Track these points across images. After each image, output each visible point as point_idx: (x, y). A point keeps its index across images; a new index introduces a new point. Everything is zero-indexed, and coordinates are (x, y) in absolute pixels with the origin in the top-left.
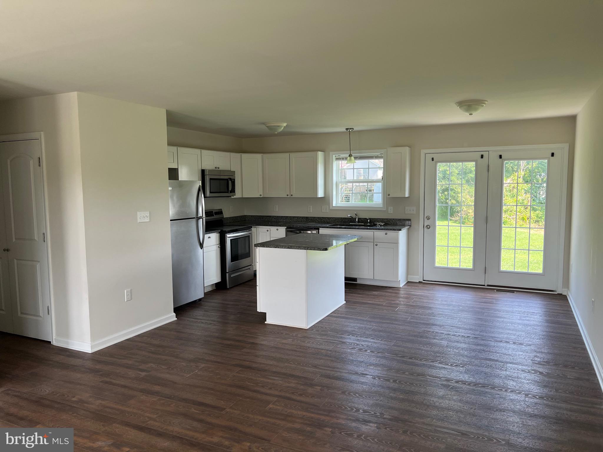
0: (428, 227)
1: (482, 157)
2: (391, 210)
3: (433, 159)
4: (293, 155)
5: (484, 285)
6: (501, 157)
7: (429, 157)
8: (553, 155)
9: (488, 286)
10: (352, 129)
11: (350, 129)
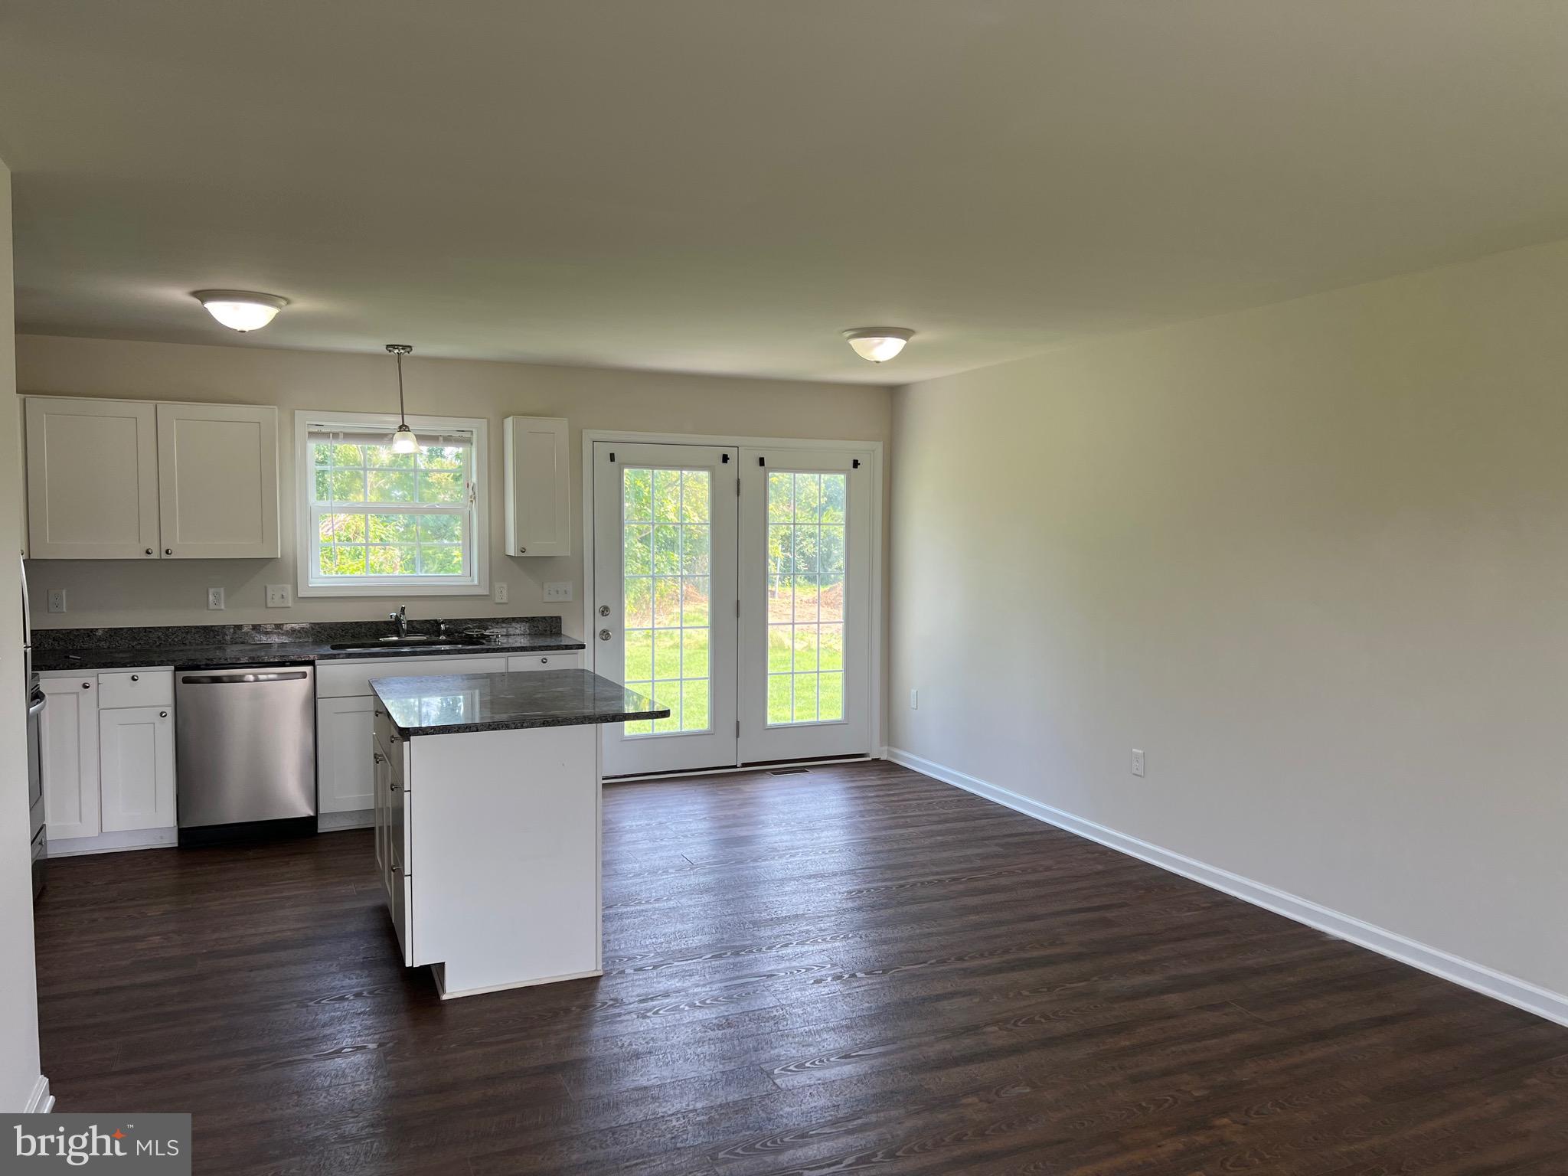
0: (605, 635)
1: (725, 459)
2: (502, 594)
3: (612, 457)
4: (167, 409)
5: (735, 767)
6: (762, 462)
7: (603, 451)
8: (856, 464)
9: (744, 765)
10: (408, 349)
11: (404, 347)
